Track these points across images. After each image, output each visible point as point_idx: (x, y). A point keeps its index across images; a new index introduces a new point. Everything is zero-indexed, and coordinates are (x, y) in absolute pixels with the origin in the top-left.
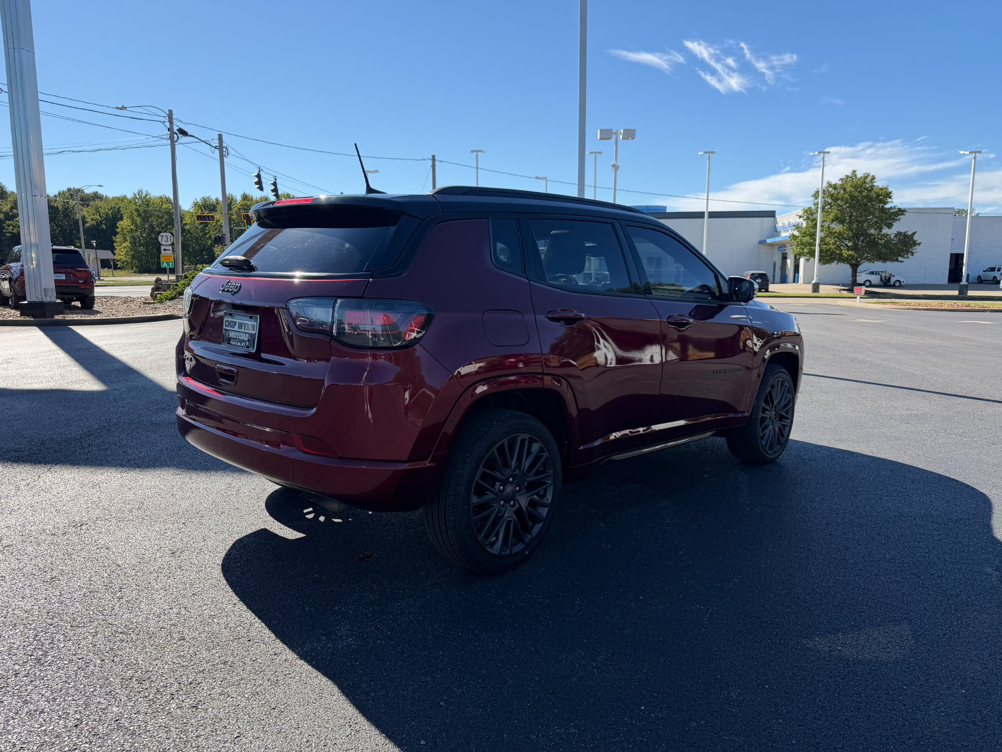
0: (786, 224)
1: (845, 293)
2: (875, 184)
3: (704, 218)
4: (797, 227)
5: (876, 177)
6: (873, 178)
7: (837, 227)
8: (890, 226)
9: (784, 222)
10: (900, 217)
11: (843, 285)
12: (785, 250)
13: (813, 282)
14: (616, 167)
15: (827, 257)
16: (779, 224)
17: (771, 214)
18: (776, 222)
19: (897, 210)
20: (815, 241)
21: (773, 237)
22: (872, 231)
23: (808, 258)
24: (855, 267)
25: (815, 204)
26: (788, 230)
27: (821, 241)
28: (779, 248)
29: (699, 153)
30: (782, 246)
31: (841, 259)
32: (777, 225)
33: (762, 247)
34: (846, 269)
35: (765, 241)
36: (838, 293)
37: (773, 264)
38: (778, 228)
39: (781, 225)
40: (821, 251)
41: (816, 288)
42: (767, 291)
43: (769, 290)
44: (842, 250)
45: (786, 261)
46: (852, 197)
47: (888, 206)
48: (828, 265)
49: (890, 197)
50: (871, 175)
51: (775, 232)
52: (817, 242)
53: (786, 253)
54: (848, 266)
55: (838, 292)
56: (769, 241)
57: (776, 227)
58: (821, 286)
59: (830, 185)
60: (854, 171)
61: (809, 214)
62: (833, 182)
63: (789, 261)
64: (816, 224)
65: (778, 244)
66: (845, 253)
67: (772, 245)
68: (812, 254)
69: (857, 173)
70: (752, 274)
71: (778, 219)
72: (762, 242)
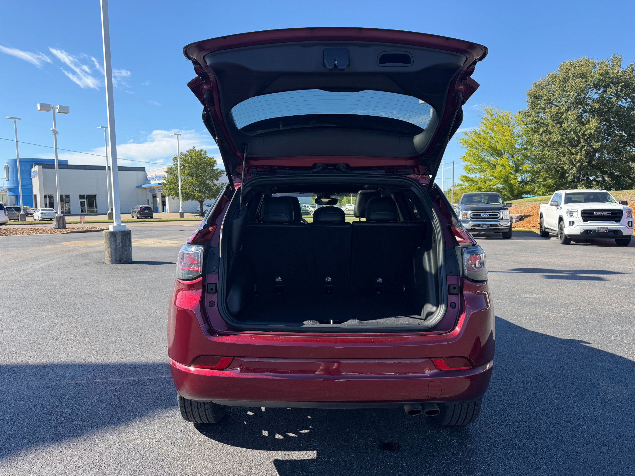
0: (154, 176)
1: (199, 218)
2: (207, 155)
3: (106, 170)
5: (207, 151)
6: (205, 152)
7: (189, 179)
8: (217, 179)
9: (152, 175)
10: (222, 174)
11: (196, 213)
12: (155, 192)
13: (180, 211)
14: (55, 132)
15: (187, 196)
16: (149, 176)
17: (143, 169)
18: (146, 175)
19: (220, 171)
20: (178, 186)
21: (145, 184)
22: (208, 182)
23: (173, 197)
24: (201, 202)
25: (174, 165)
26: (155, 180)
27: (182, 187)
28: (150, 190)
29: (98, 127)
30: (152, 189)
31: (194, 198)
33: (139, 189)
34: (196, 203)
35: (141, 186)
36: (193, 218)
37: (147, 201)
38: (148, 178)
39: (150, 176)
40: (182, 193)
41: (182, 215)
43: (153, 217)
44: (194, 193)
45: (156, 199)
46: (196, 162)
47: (214, 168)
48: (186, 201)
49: (216, 164)
50: (204, 150)
51: (147, 180)
52: (180, 188)
53: (156, 194)
54: (198, 202)
56: (143, 186)
58: (185, 214)
59: (182, 154)
60: (194, 147)
61: (171, 171)
62: (185, 152)
63: (158, 199)
64: (177, 177)
65: (149, 188)
66: (197, 194)
67: (145, 189)
68: (177, 195)
69: (196, 148)
70: (141, 207)
71: (147, 173)
72: (139, 187)
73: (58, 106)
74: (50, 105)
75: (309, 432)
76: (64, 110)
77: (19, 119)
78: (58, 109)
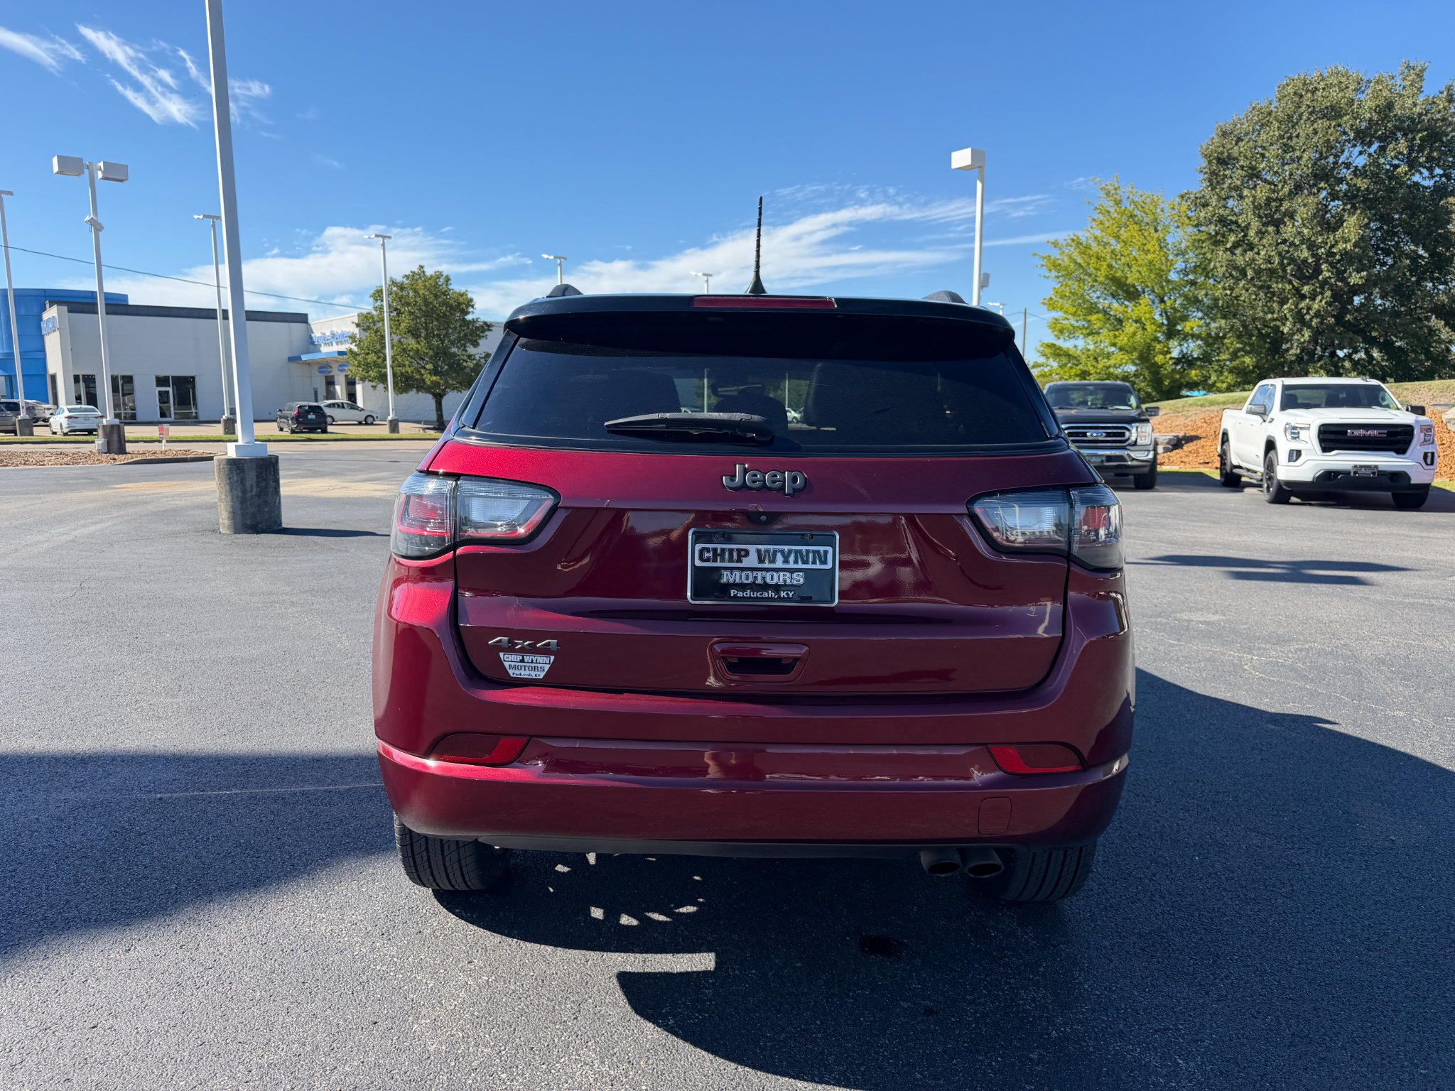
0: (328, 334)
1: (432, 433)
2: (450, 287)
3: (216, 318)
4: (352, 338)
5: (451, 277)
6: (448, 279)
7: (411, 342)
8: (476, 344)
9: (324, 331)
10: (487, 333)
11: (426, 422)
12: (330, 372)
13: (390, 418)
14: (96, 226)
15: (405, 383)
16: (317, 334)
17: (302, 318)
18: (310, 331)
19: (482, 324)
20: (385, 359)
21: (308, 352)
22: (454, 350)
23: (374, 384)
24: (439, 398)
25: (375, 308)
26: (332, 343)
27: (393, 362)
28: (320, 368)
29: (196, 217)
30: (324, 366)
31: (421, 386)
32: (313, 335)
33: (292, 365)
34: (427, 400)
35: (299, 358)
36: (421, 434)
37: (313, 392)
38: (315, 339)
39: (320, 335)
40: (394, 375)
41: (394, 427)
42: (325, 431)
43: (328, 431)
44: (423, 375)
45: (334, 388)
46: (427, 303)
47: (469, 317)
48: (404, 395)
49: (472, 306)
50: (445, 274)
51: (311, 345)
52: (388, 362)
53: (333, 377)
54: (430, 396)
55: (421, 431)
56: (304, 358)
57: (311, 338)
58: (401, 425)
59: (394, 283)
60: (421, 267)
61: (367, 323)
62: (399, 279)
63: (338, 388)
64: (383, 337)
65: (318, 363)
66: (429, 379)
67: (308, 363)
68: (383, 378)
69: (425, 269)
70: (300, 407)
71: (313, 327)
72: (294, 359)
73: (101, 164)
74: (82, 159)
75: (697, 911)
76: (116, 174)
77: (11, 193)
78: (100, 170)
